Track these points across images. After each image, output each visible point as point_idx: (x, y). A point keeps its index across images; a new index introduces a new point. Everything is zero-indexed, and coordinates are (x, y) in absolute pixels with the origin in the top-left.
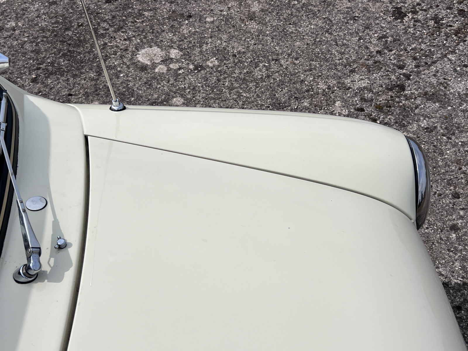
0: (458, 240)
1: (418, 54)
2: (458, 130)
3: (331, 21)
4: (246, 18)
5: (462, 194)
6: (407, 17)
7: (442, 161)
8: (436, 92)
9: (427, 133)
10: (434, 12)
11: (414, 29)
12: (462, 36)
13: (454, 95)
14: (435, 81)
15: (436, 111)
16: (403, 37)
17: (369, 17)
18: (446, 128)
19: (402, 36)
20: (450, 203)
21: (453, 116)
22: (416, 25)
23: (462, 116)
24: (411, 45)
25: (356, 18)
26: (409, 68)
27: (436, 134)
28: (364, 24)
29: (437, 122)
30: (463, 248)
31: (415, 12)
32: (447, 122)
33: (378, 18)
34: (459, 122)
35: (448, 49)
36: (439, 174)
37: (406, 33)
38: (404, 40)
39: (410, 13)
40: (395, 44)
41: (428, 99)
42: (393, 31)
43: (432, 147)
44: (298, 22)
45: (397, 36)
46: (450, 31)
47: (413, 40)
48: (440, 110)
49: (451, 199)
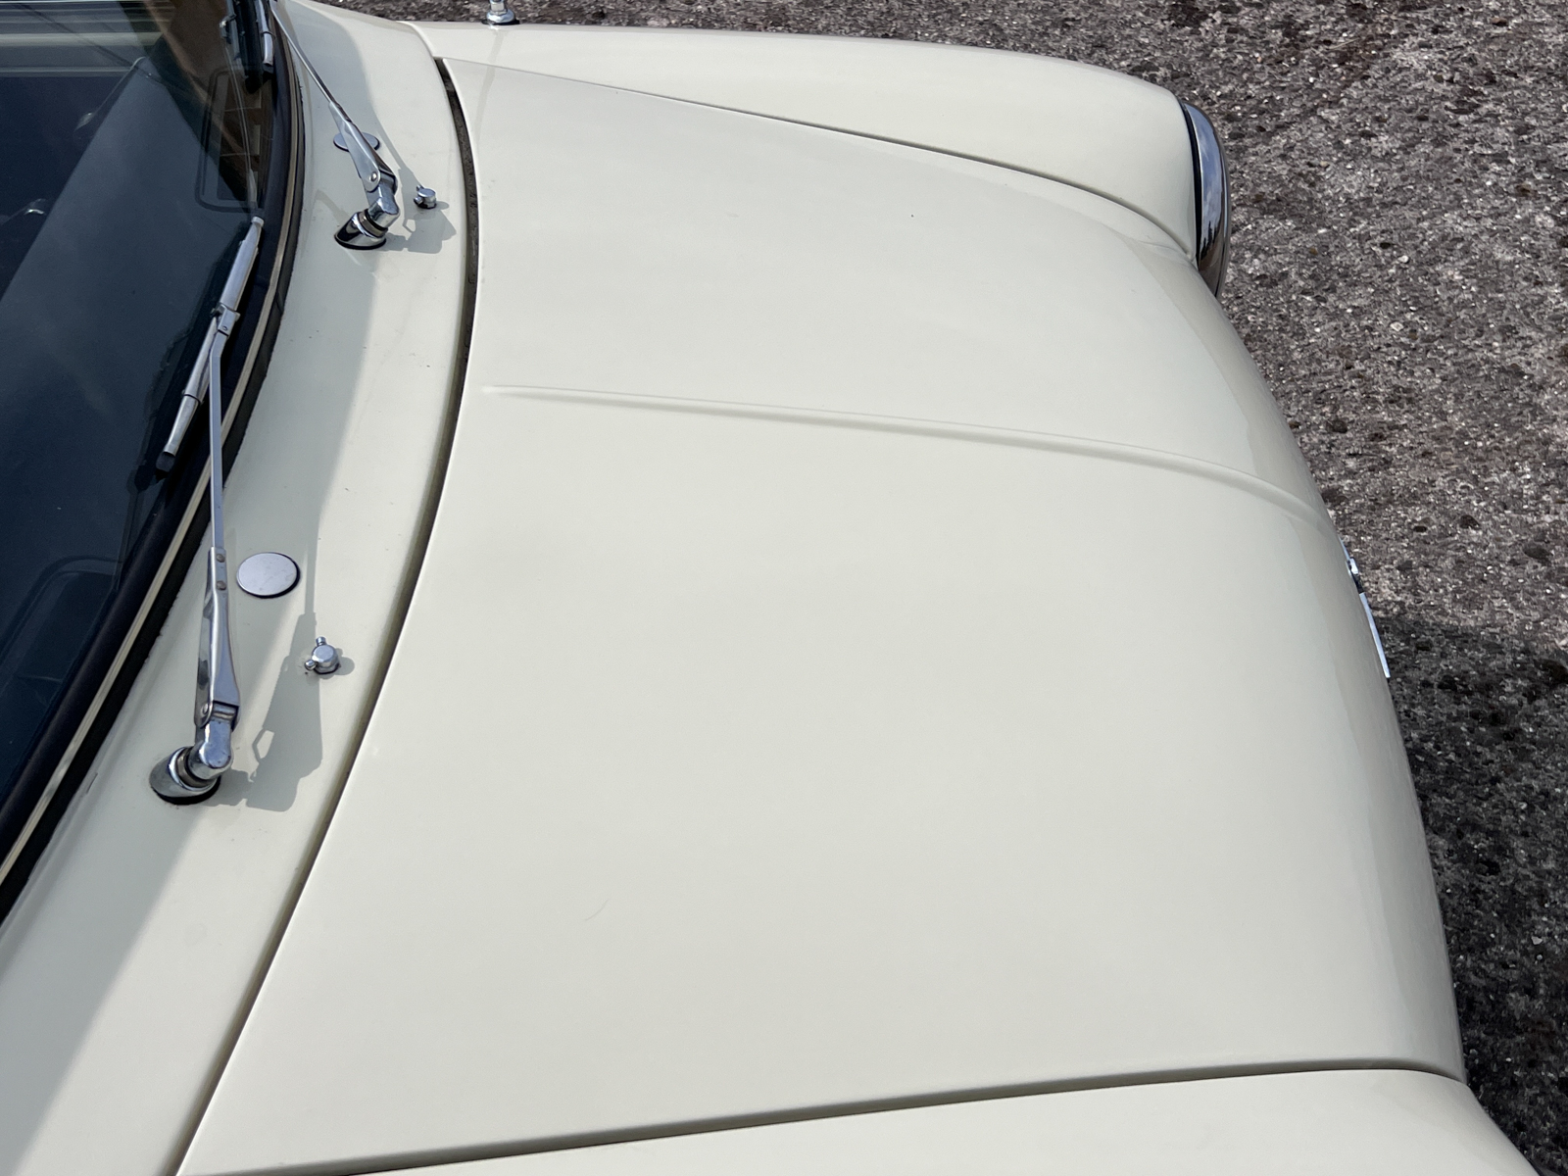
0: (1341, 524)
1: (1238, 108)
2: (1345, 281)
3: (1001, 30)
4: (762, 21)
5: (1353, 422)
6: (1210, 20)
7: (1302, 351)
8: (1286, 195)
9: (1261, 289)
10: (1283, 10)
11: (1229, 51)
12: (1359, 65)
13: (1335, 201)
14: (1284, 169)
15: (1286, 239)
16: (1199, 68)
17: (1106, 22)
18: (1311, 277)
19: (1194, 66)
20: (1323, 442)
21: (1332, 249)
22: (1233, 41)
23: (1356, 248)
24: (1219, 87)
25: (1070, 23)
27: (1287, 291)
28: (1090, 37)
29: (1290, 263)
30: (1353, 540)
31: (1230, 10)
32: (1315, 262)
33: (1130, 22)
34: (1348, 263)
35: (1320, 96)
36: (1292, 380)
37: (1205, 57)
38: (1202, 75)
39: (1219, 13)
40: (1177, 84)
41: (1264, 212)
42: (1170, 53)
43: (1274, 319)
44: (908, 31)
45: (1180, 66)
46: (1326, 53)
47: (1225, 76)
48: (1297, 236)
49: (1324, 434)
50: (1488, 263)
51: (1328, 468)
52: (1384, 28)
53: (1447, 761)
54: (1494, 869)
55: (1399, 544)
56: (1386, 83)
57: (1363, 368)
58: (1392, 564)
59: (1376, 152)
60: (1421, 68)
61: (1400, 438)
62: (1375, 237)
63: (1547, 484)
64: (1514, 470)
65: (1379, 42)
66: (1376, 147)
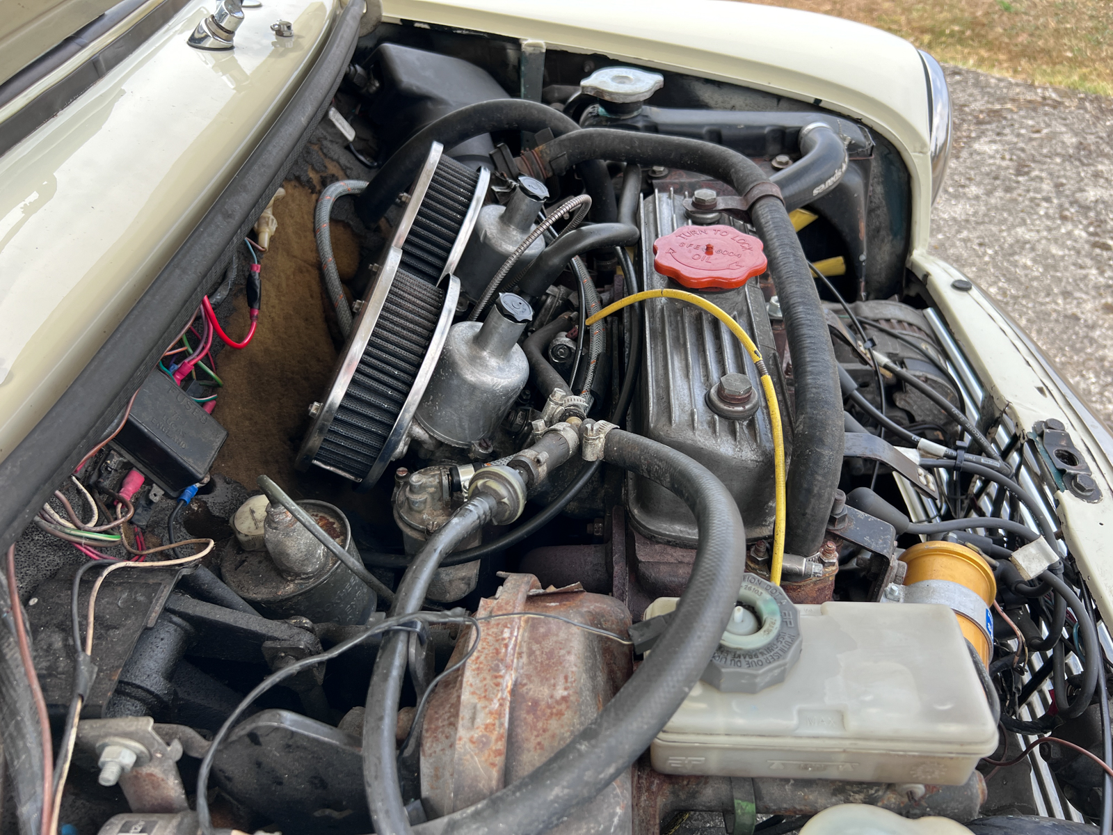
64: (1083, 376)
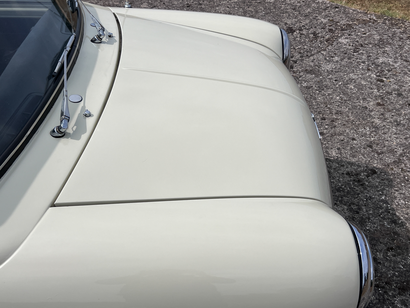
0: (324, 140)
1: (302, 51)
2: (326, 88)
5: (327, 118)
6: (296, 32)
7: (315, 103)
8: (313, 69)
9: (306, 89)
10: (313, 30)
11: (300, 39)
12: (331, 42)
13: (324, 71)
14: (312, 64)
15: (312, 79)
18: (318, 87)
19: (292, 42)
20: (320, 122)
21: (323, 81)
22: (301, 37)
23: (329, 81)
24: (298, 46)
26: (296, 58)
27: (312, 90)
29: (313, 84)
30: (326, 143)
31: (301, 30)
32: (319, 84)
34: (327, 84)
35: (321, 49)
36: (313, 109)
37: (295, 40)
38: (294, 44)
39: (298, 31)
41: (307, 73)
43: (309, 96)
46: (323, 40)
47: (299, 44)
48: (315, 78)
49: (320, 120)
50: (360, 84)
51: (321, 127)
52: (337, 34)
53: (347, 190)
54: (358, 213)
55: (337, 144)
56: (337, 46)
57: (330, 106)
58: (335, 148)
59: (334, 61)
60: (345, 43)
61: (338, 121)
62: (333, 79)
63: (373, 132)
65: (336, 37)
66: (334, 60)
